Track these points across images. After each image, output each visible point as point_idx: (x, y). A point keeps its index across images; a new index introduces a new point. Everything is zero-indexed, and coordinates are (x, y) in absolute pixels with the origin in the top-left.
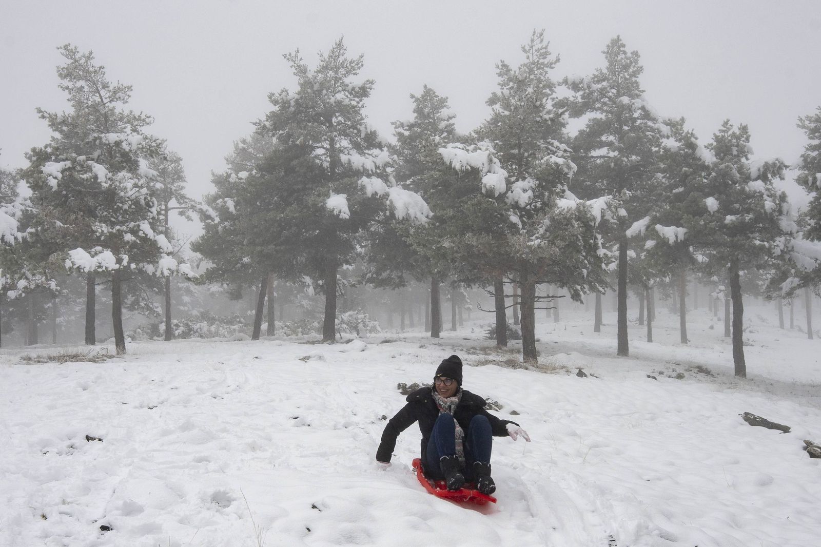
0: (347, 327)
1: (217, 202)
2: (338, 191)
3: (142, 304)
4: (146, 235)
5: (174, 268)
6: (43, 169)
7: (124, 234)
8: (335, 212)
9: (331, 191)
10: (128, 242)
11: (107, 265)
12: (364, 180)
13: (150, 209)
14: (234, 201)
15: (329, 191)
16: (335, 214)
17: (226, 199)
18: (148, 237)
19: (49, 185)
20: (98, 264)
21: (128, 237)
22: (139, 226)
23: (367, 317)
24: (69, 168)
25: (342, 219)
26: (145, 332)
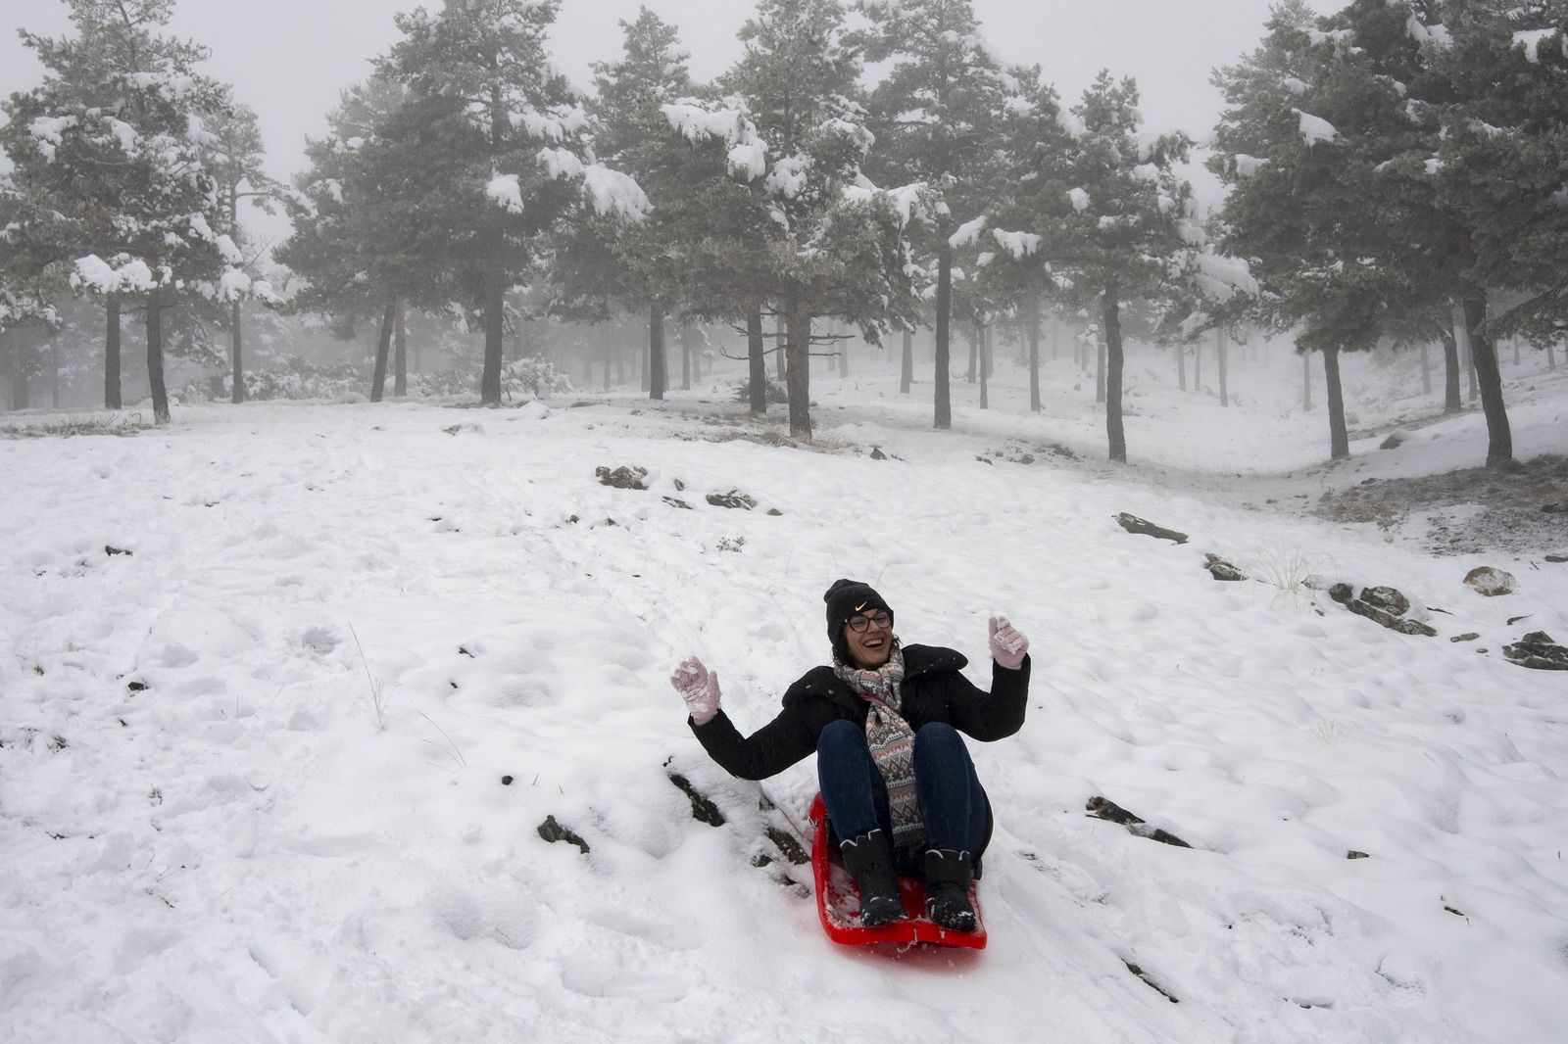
0: (520, 382)
1: (314, 185)
2: (505, 170)
3: (196, 346)
4: (201, 236)
5: (245, 287)
6: (30, 127)
7: (164, 233)
8: (500, 202)
9: (494, 170)
10: (171, 246)
11: (138, 283)
12: (546, 153)
13: (206, 195)
14: (341, 183)
15: (490, 169)
16: (501, 206)
17: (328, 181)
18: (204, 238)
19: (42, 154)
20: (122, 281)
21: (172, 238)
22: (188, 221)
24: (74, 127)
25: (511, 214)
26: (202, 390)
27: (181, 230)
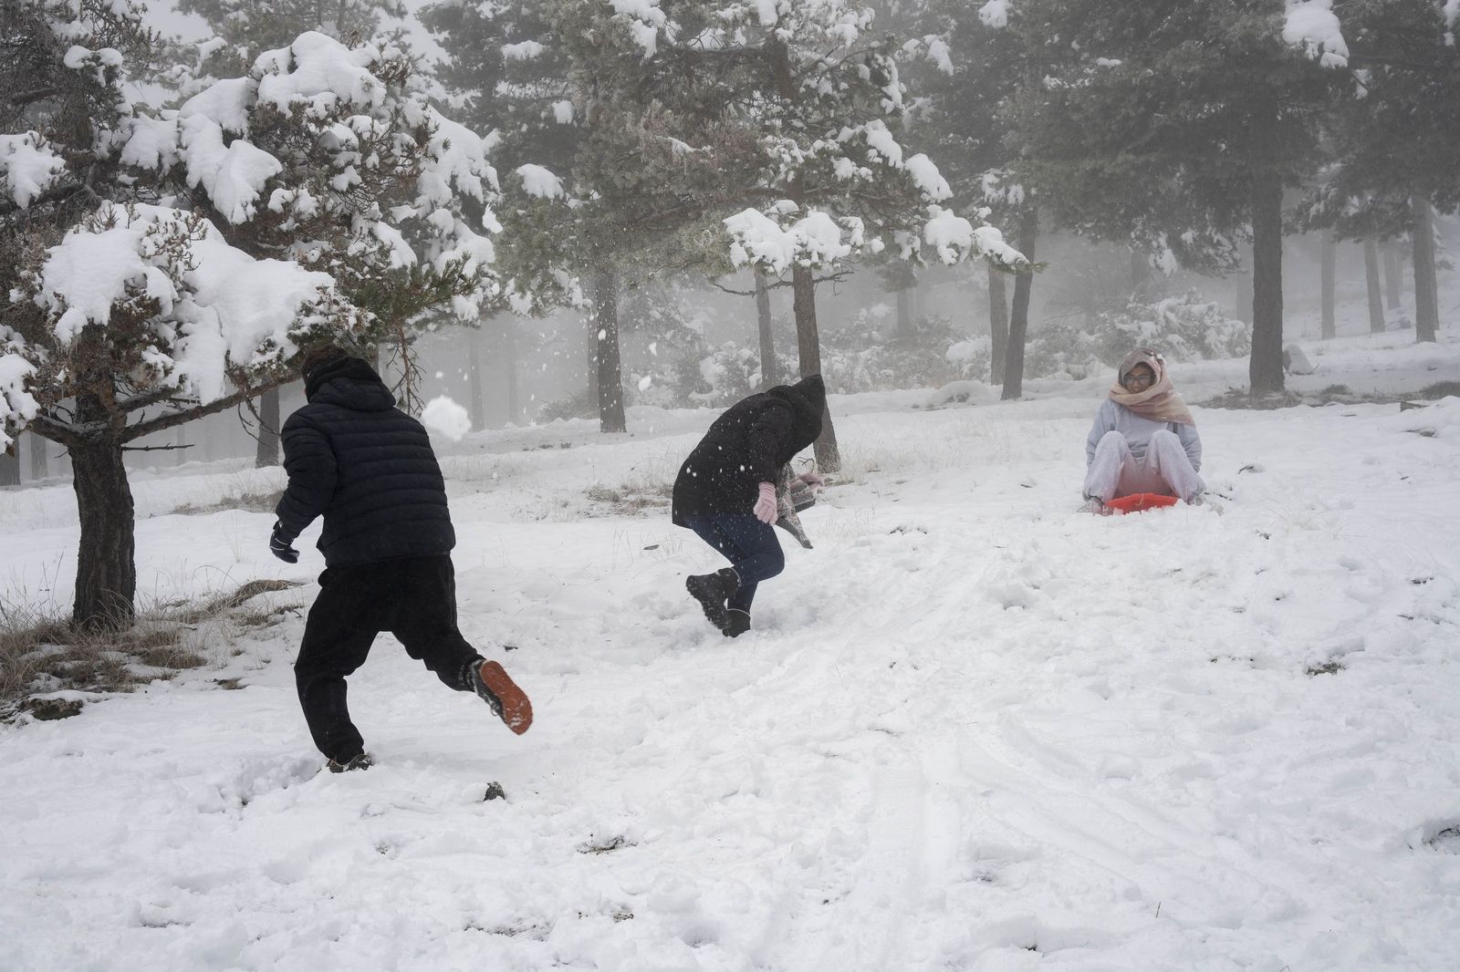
0: (1181, 340)
4: (886, 159)
5: (964, 240)
7: (833, 159)
8: (1309, 51)
10: (847, 182)
11: (821, 249)
13: (884, 89)
16: (1311, 57)
18: (891, 164)
19: (637, 45)
20: (799, 249)
21: (845, 168)
22: (864, 136)
23: (1216, 309)
25: (1329, 69)
27: (856, 152)
